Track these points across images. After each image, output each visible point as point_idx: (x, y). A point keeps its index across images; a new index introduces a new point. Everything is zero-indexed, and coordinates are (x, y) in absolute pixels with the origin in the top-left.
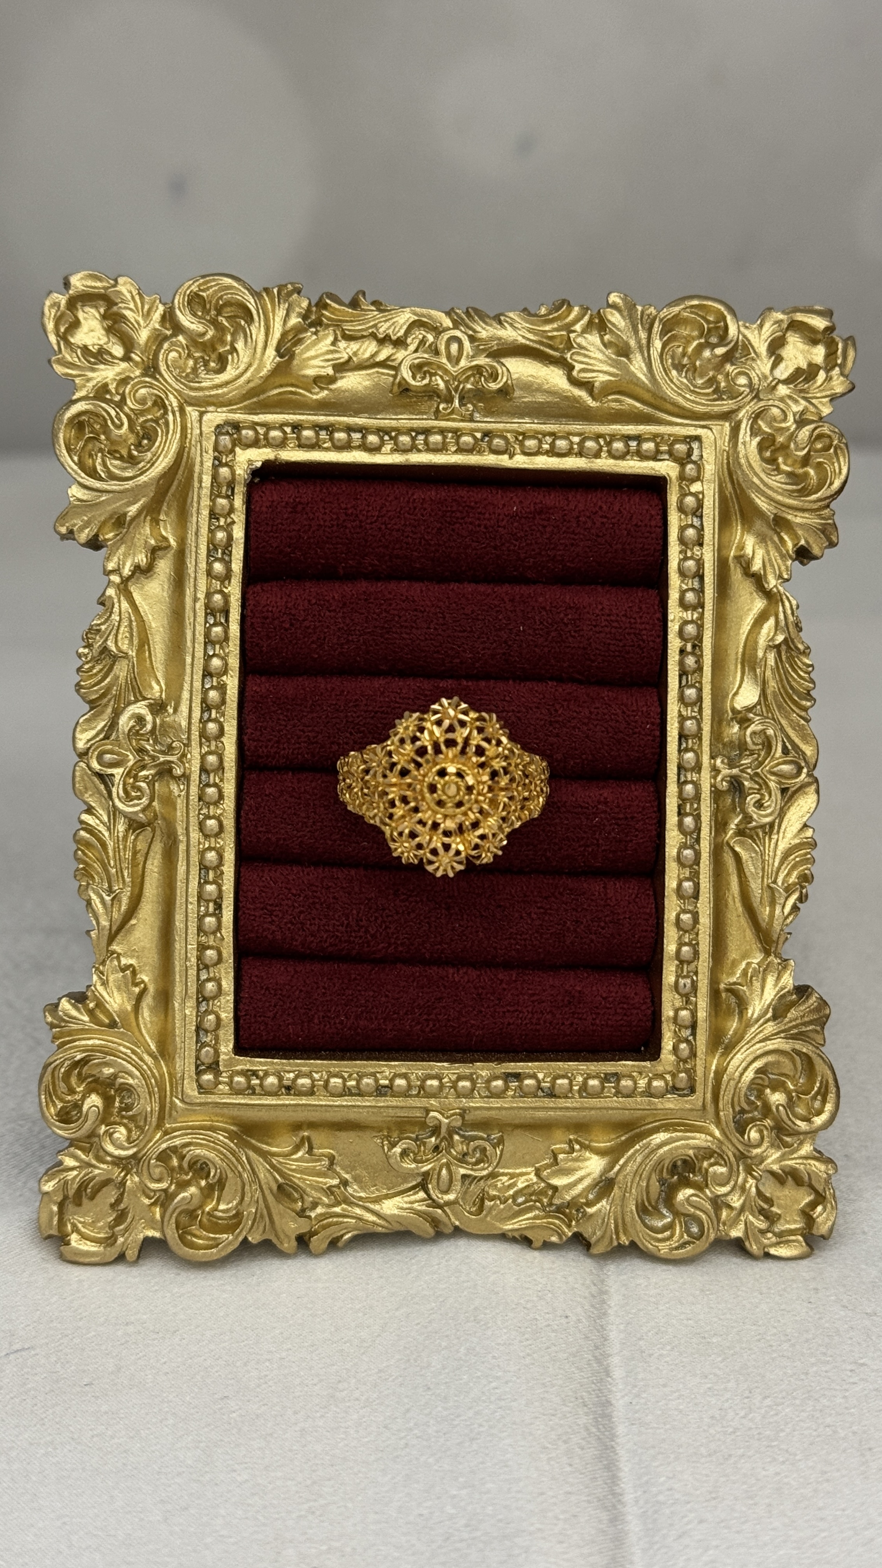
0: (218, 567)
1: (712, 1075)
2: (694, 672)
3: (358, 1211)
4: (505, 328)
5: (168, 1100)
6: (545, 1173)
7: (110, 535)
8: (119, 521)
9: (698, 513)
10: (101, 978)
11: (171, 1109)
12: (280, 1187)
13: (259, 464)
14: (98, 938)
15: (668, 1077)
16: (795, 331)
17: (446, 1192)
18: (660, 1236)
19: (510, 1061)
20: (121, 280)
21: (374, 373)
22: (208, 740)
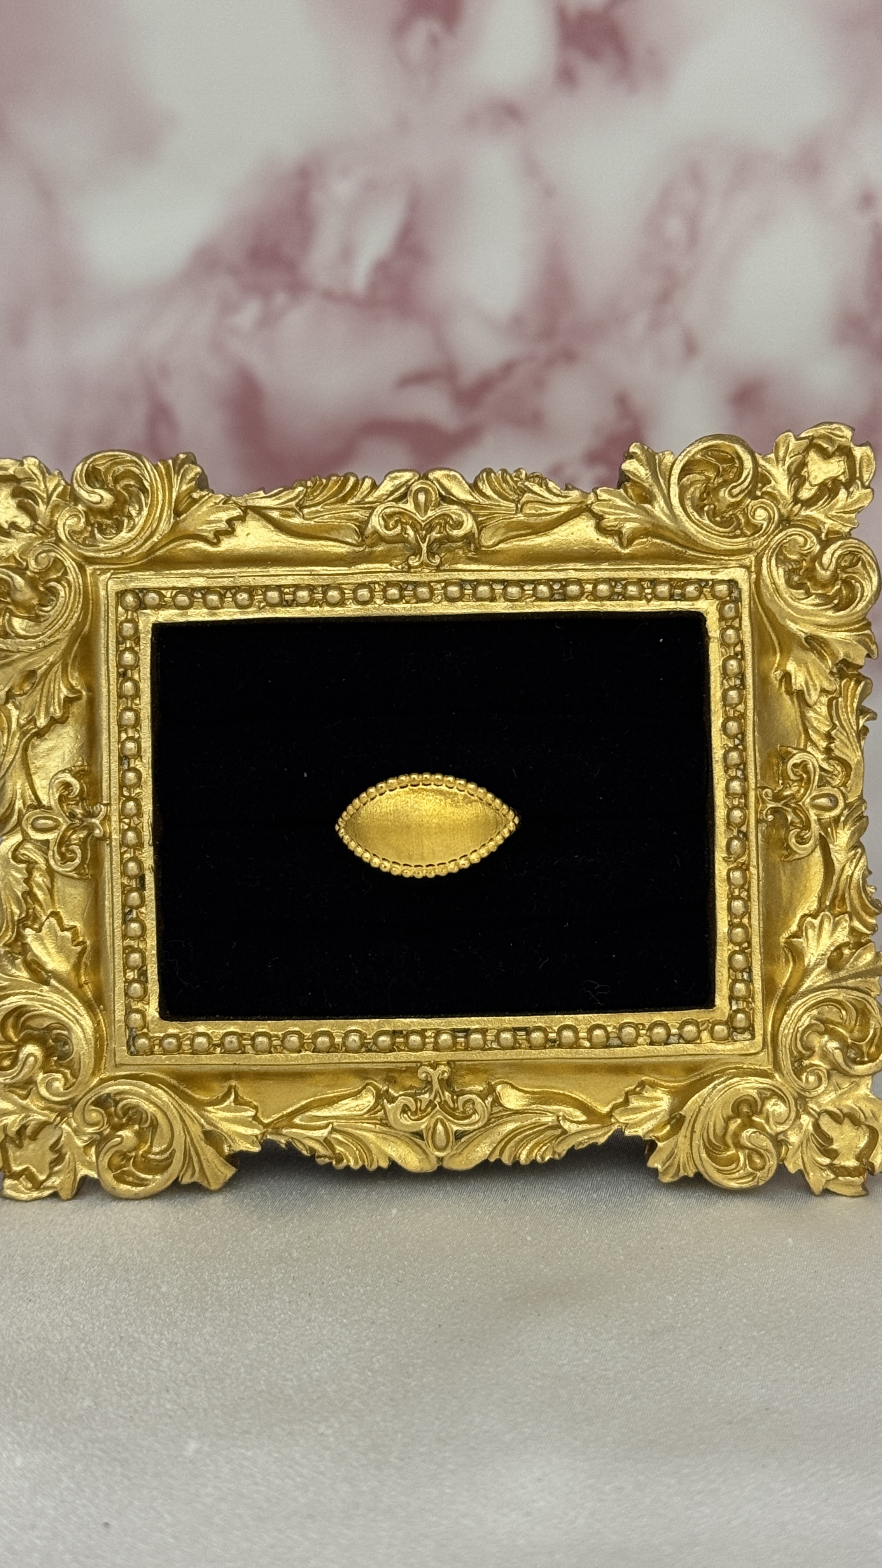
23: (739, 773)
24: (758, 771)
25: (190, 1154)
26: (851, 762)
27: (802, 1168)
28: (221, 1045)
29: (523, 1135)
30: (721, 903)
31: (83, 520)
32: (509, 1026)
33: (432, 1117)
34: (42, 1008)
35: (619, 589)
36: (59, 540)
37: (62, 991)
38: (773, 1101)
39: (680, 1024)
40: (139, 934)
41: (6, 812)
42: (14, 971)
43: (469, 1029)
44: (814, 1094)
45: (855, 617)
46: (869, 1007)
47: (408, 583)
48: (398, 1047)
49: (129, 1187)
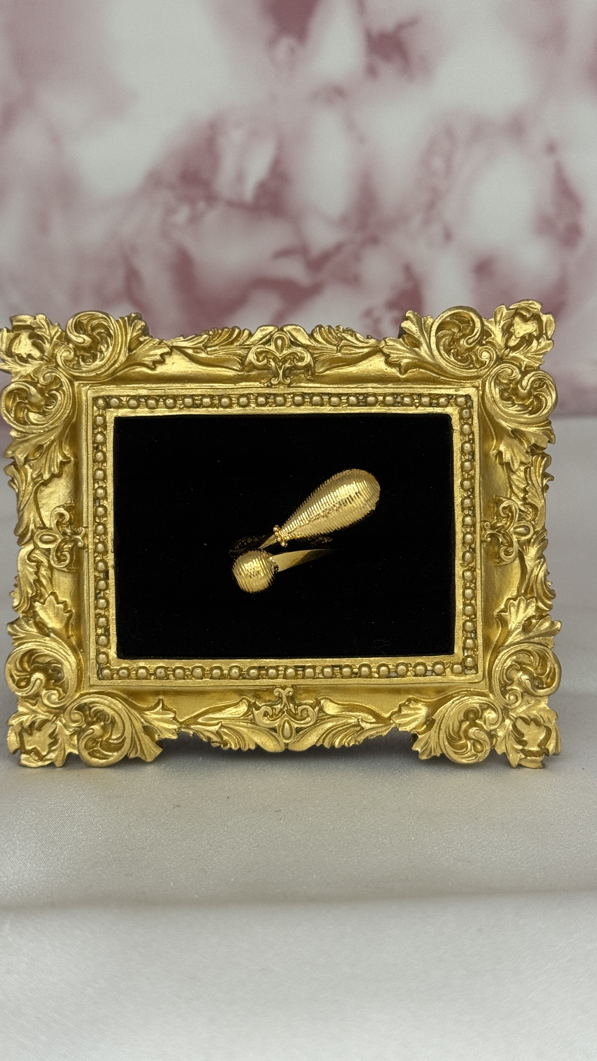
23: (471, 512)
24: (482, 511)
25: (135, 740)
26: (538, 506)
27: (506, 751)
28: (154, 674)
29: (337, 730)
30: (459, 591)
31: (73, 353)
32: (329, 664)
33: (282, 719)
34: (45, 650)
35: (399, 399)
36: (58, 365)
37: (58, 640)
38: (488, 711)
39: (433, 664)
40: (105, 606)
41: (24, 531)
42: (28, 628)
43: (305, 666)
44: (513, 707)
45: (542, 418)
46: (547, 654)
47: (271, 394)
48: (262, 676)
49: (97, 760)
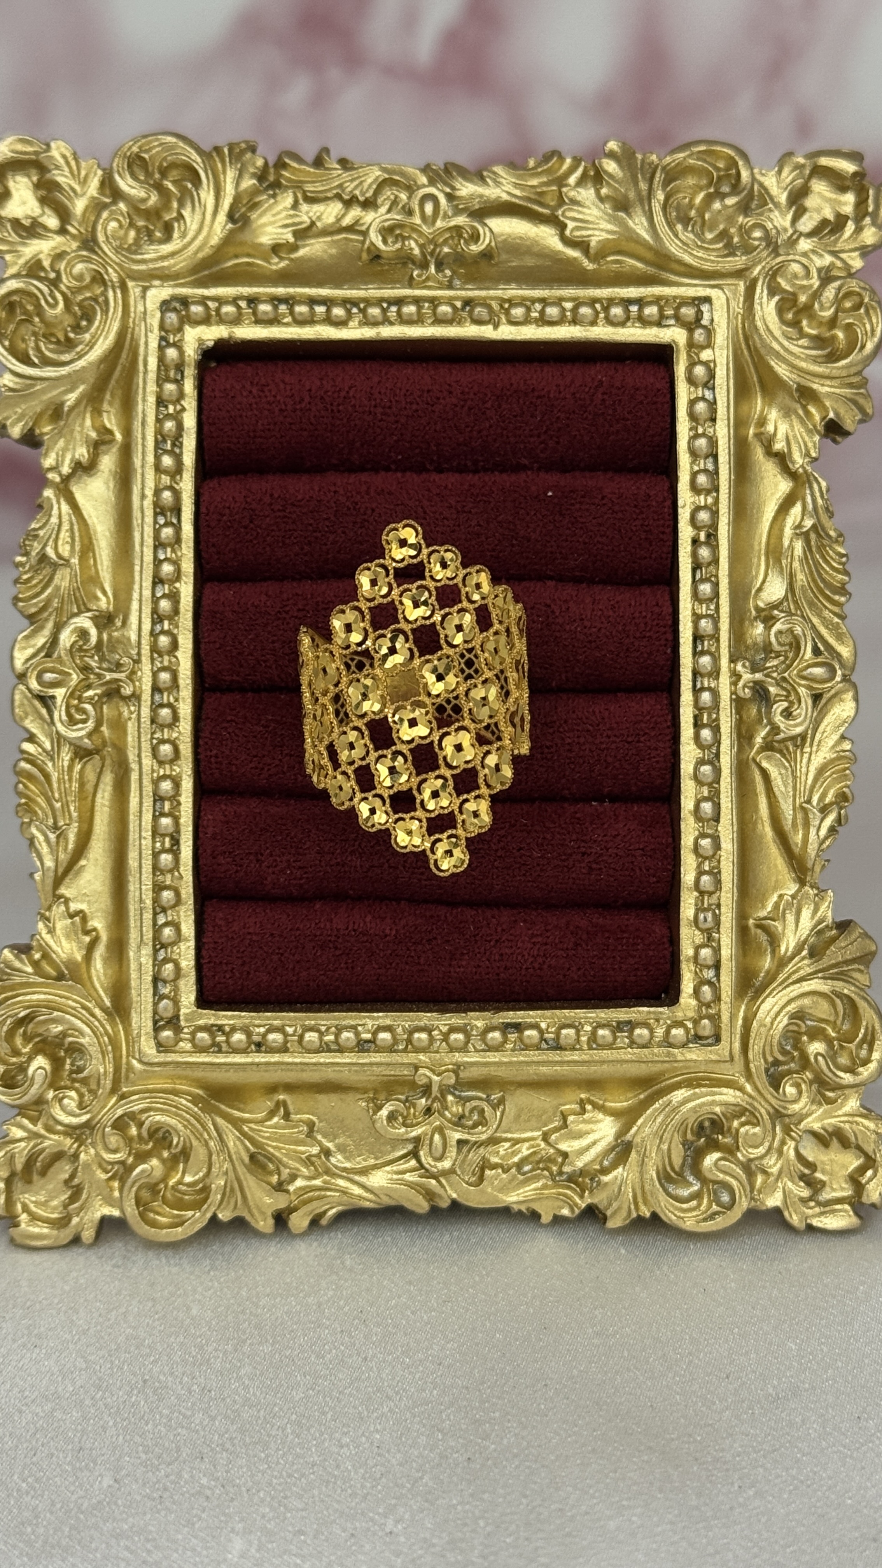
0: (167, 461)
1: (740, 1022)
2: (709, 564)
3: (341, 1183)
4: (488, 185)
5: (124, 1060)
6: (553, 1137)
7: (47, 429)
8: (57, 413)
9: (710, 384)
10: (47, 926)
11: (128, 1070)
12: (252, 1157)
13: (211, 344)
14: (43, 880)
15: (690, 1025)
16: (820, 179)
17: (440, 1159)
18: (685, 1206)
19: (509, 1010)
20: (53, 145)
21: (341, 240)
22: (161, 655)
